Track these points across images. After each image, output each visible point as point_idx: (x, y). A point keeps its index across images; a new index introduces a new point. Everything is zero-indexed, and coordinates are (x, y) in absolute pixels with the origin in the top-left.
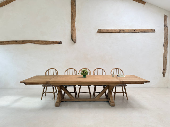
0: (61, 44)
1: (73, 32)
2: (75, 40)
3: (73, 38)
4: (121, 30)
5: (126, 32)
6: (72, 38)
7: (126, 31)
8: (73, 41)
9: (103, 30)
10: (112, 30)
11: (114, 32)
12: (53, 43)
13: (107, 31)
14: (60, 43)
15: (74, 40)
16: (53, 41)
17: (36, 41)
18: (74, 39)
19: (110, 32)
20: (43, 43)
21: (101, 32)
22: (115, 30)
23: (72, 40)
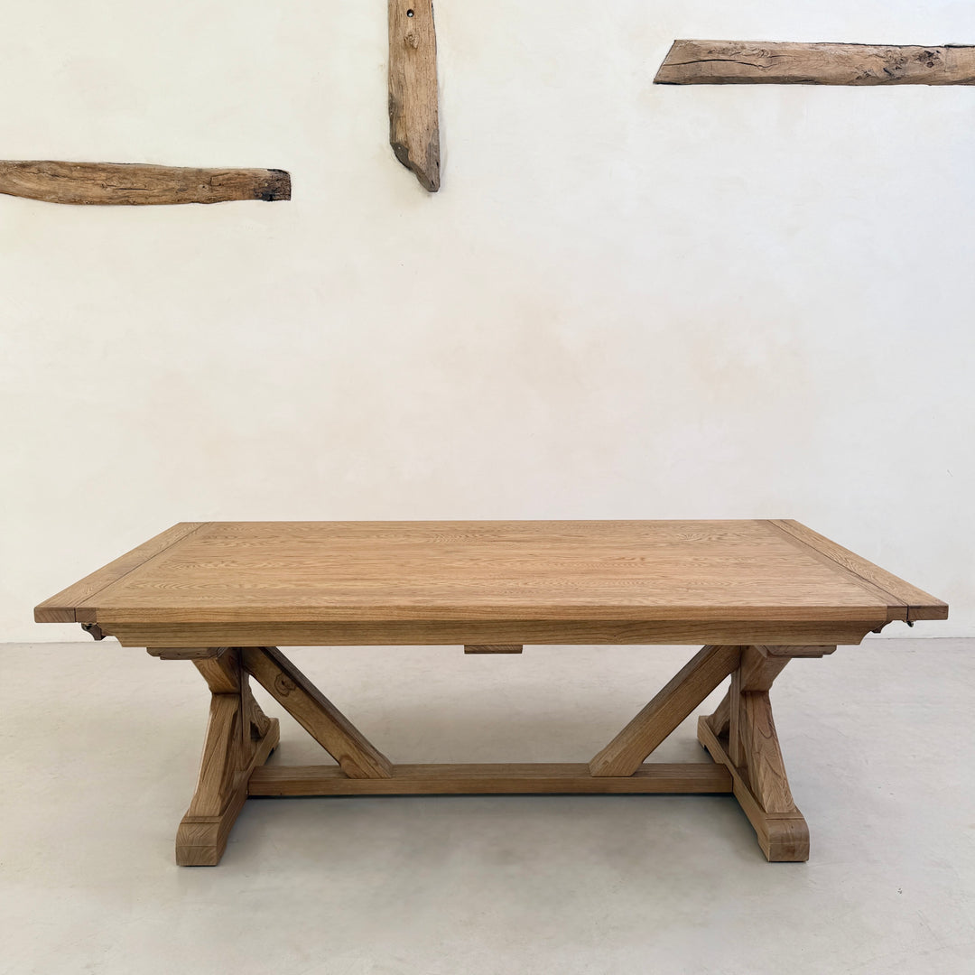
0: (287, 195)
1: (410, 71)
2: (434, 153)
3: (406, 129)
4: (906, 53)
5: (960, 75)
6: (400, 137)
7: (952, 69)
8: (409, 166)
9: (724, 51)
10: (816, 50)
11: (831, 70)
12: (207, 193)
13: (761, 61)
14: (274, 187)
15: (418, 157)
16: (199, 172)
17: (24, 166)
18: (414, 146)
19: (796, 73)
20: (97, 192)
21: (705, 69)
22: (842, 60)
23: (401, 151)
